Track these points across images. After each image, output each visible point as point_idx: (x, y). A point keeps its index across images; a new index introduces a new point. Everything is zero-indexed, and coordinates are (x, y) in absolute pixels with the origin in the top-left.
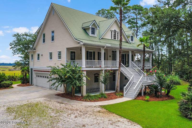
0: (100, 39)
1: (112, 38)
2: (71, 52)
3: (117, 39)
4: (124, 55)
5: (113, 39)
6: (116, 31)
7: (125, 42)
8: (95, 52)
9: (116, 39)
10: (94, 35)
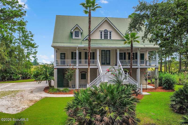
0: (84, 40)
1: (101, 38)
2: (61, 53)
3: (109, 38)
4: (122, 53)
5: (103, 38)
6: (108, 30)
7: (122, 40)
8: (81, 52)
9: (107, 38)
10: (78, 37)
